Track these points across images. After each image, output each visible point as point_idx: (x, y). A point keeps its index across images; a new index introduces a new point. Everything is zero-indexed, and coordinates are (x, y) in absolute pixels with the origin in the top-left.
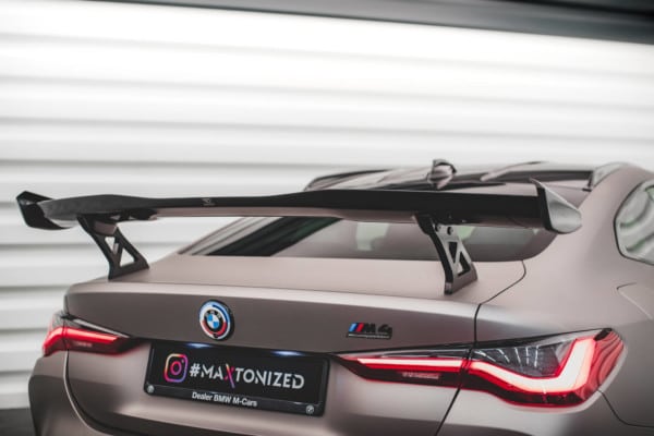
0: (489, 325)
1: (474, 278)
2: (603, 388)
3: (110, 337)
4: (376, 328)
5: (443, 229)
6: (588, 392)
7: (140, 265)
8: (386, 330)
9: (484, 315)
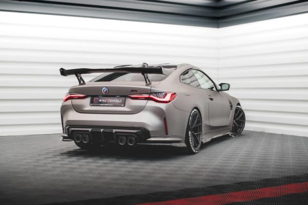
0: (153, 90)
1: (151, 83)
2: (173, 101)
3: (82, 95)
4: (134, 91)
5: (145, 74)
6: (169, 101)
7: (84, 83)
8: (136, 91)
9: (152, 88)
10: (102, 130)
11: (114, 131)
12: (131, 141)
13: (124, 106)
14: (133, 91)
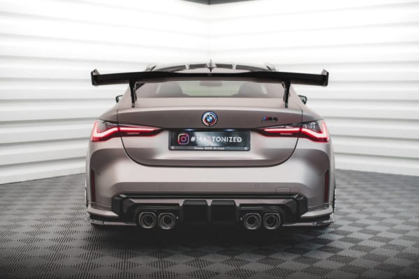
4: (272, 119)
9: (304, 113)
10: (209, 202)
11: (238, 202)
12: (271, 221)
13: (249, 150)
14: (270, 119)
